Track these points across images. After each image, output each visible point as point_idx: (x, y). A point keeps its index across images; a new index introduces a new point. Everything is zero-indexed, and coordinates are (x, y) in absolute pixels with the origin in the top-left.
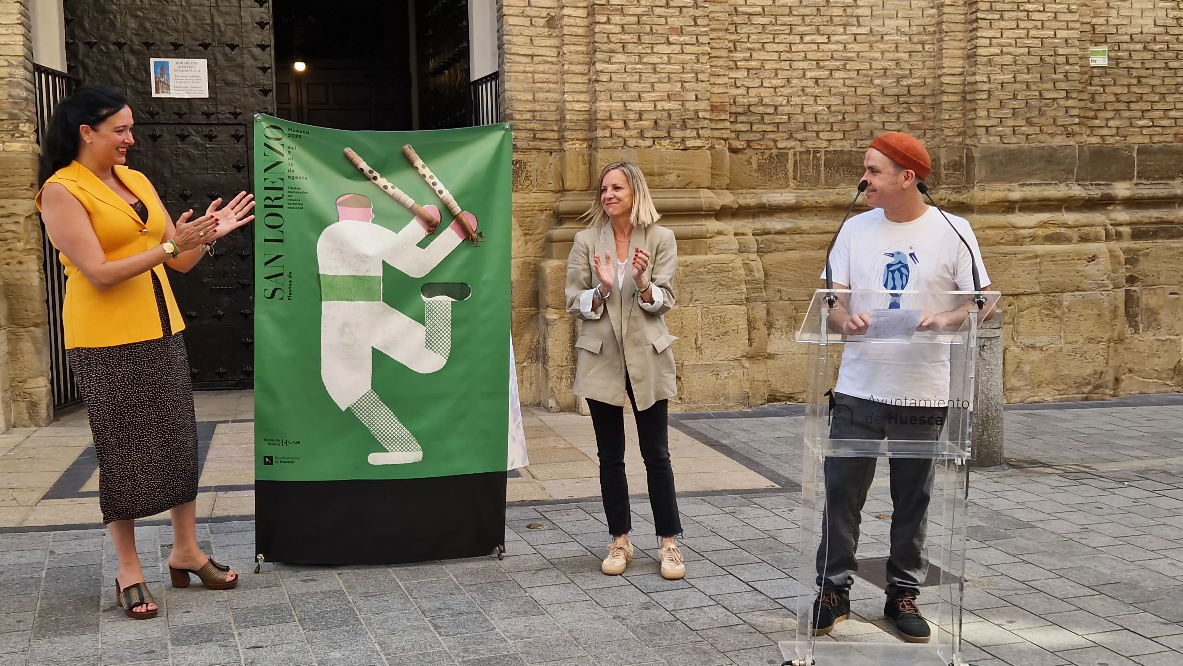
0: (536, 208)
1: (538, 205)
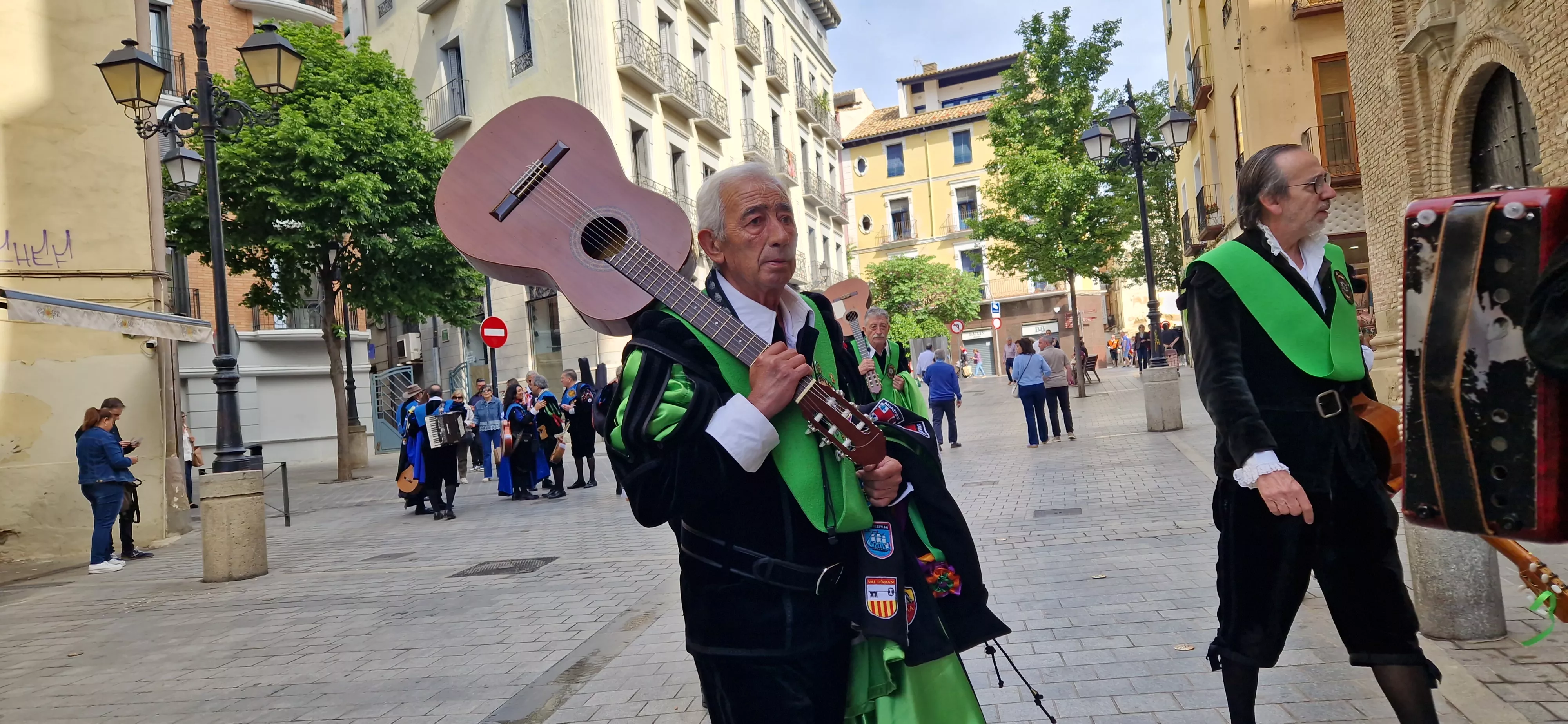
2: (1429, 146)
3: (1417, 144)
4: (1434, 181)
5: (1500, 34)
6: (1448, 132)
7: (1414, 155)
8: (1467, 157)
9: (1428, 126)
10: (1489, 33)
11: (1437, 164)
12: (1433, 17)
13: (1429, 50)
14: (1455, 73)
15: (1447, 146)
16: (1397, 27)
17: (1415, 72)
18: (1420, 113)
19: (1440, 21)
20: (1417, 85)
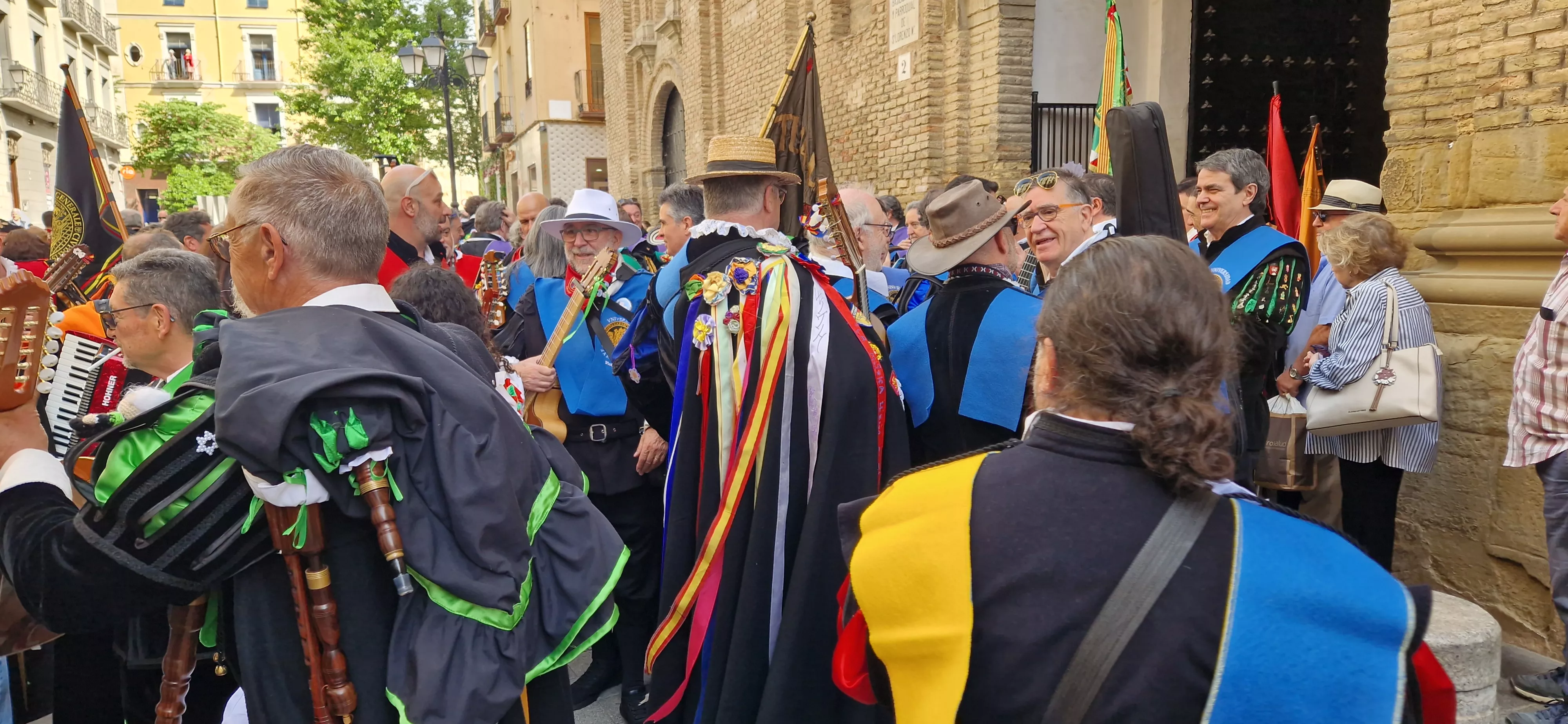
2: (640, 122)
3: (634, 119)
4: (642, 147)
5: (674, 66)
6: (651, 117)
7: (632, 126)
8: (661, 136)
9: (640, 109)
10: (670, 62)
11: (645, 136)
12: (644, 38)
13: (642, 58)
14: (654, 79)
15: (650, 126)
16: (627, 34)
17: (635, 70)
18: (637, 98)
19: (648, 42)
20: (635, 76)
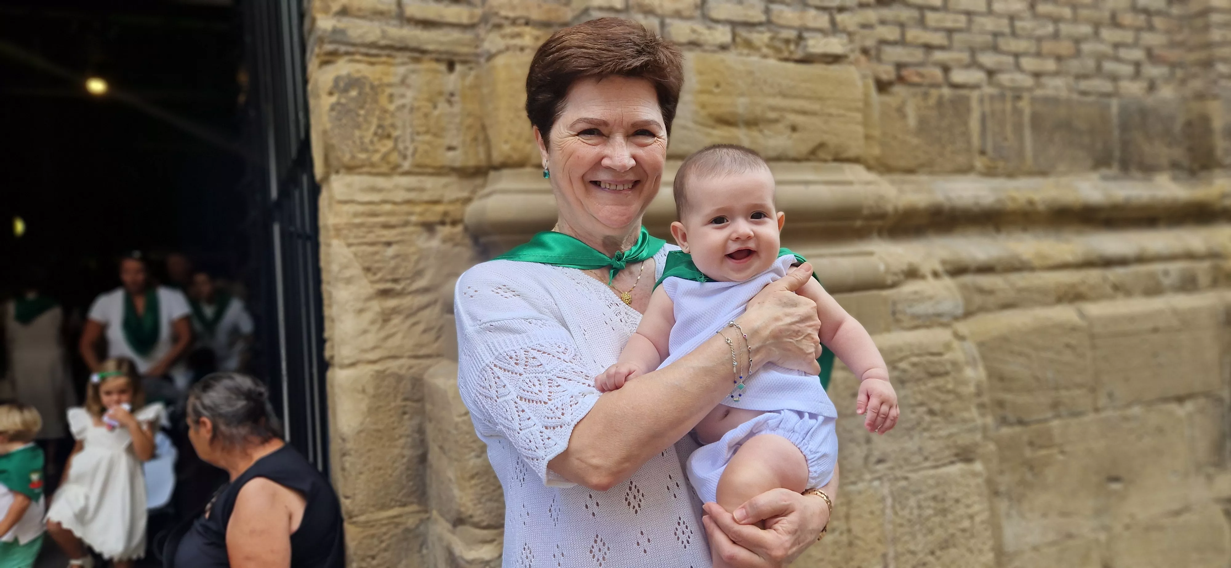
0: (414, 218)
1: (418, 209)
